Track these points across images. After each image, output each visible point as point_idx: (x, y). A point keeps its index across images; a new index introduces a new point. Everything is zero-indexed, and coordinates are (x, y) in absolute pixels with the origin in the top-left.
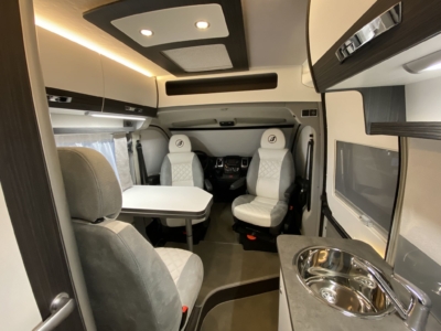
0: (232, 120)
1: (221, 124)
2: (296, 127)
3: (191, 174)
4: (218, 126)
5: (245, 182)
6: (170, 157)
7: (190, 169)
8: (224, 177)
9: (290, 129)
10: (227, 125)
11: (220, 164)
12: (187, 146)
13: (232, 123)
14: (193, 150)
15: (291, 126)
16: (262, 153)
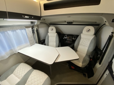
0: (72, 21)
1: (67, 23)
2: (100, 26)
3: (55, 40)
4: (66, 23)
5: (74, 45)
6: (49, 34)
7: (55, 39)
8: (66, 42)
9: (97, 26)
10: (70, 23)
11: (65, 37)
12: (55, 30)
13: (72, 23)
14: (56, 32)
15: (98, 25)
16: (82, 36)
